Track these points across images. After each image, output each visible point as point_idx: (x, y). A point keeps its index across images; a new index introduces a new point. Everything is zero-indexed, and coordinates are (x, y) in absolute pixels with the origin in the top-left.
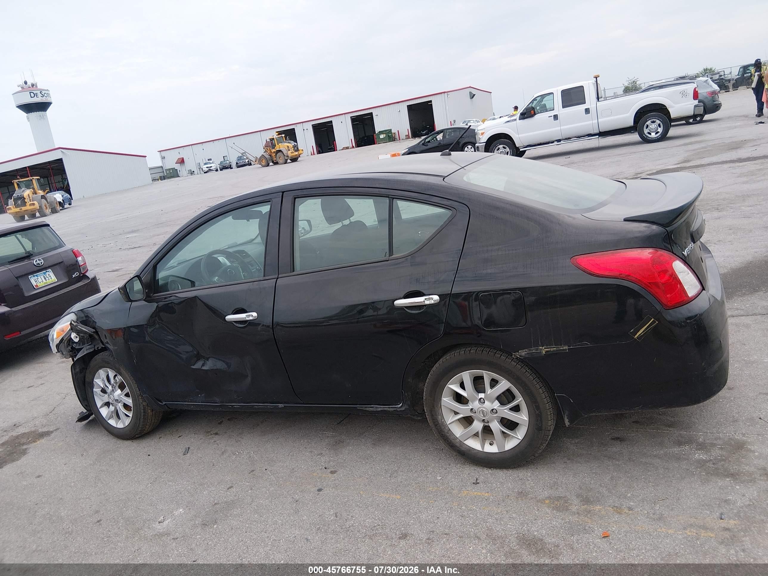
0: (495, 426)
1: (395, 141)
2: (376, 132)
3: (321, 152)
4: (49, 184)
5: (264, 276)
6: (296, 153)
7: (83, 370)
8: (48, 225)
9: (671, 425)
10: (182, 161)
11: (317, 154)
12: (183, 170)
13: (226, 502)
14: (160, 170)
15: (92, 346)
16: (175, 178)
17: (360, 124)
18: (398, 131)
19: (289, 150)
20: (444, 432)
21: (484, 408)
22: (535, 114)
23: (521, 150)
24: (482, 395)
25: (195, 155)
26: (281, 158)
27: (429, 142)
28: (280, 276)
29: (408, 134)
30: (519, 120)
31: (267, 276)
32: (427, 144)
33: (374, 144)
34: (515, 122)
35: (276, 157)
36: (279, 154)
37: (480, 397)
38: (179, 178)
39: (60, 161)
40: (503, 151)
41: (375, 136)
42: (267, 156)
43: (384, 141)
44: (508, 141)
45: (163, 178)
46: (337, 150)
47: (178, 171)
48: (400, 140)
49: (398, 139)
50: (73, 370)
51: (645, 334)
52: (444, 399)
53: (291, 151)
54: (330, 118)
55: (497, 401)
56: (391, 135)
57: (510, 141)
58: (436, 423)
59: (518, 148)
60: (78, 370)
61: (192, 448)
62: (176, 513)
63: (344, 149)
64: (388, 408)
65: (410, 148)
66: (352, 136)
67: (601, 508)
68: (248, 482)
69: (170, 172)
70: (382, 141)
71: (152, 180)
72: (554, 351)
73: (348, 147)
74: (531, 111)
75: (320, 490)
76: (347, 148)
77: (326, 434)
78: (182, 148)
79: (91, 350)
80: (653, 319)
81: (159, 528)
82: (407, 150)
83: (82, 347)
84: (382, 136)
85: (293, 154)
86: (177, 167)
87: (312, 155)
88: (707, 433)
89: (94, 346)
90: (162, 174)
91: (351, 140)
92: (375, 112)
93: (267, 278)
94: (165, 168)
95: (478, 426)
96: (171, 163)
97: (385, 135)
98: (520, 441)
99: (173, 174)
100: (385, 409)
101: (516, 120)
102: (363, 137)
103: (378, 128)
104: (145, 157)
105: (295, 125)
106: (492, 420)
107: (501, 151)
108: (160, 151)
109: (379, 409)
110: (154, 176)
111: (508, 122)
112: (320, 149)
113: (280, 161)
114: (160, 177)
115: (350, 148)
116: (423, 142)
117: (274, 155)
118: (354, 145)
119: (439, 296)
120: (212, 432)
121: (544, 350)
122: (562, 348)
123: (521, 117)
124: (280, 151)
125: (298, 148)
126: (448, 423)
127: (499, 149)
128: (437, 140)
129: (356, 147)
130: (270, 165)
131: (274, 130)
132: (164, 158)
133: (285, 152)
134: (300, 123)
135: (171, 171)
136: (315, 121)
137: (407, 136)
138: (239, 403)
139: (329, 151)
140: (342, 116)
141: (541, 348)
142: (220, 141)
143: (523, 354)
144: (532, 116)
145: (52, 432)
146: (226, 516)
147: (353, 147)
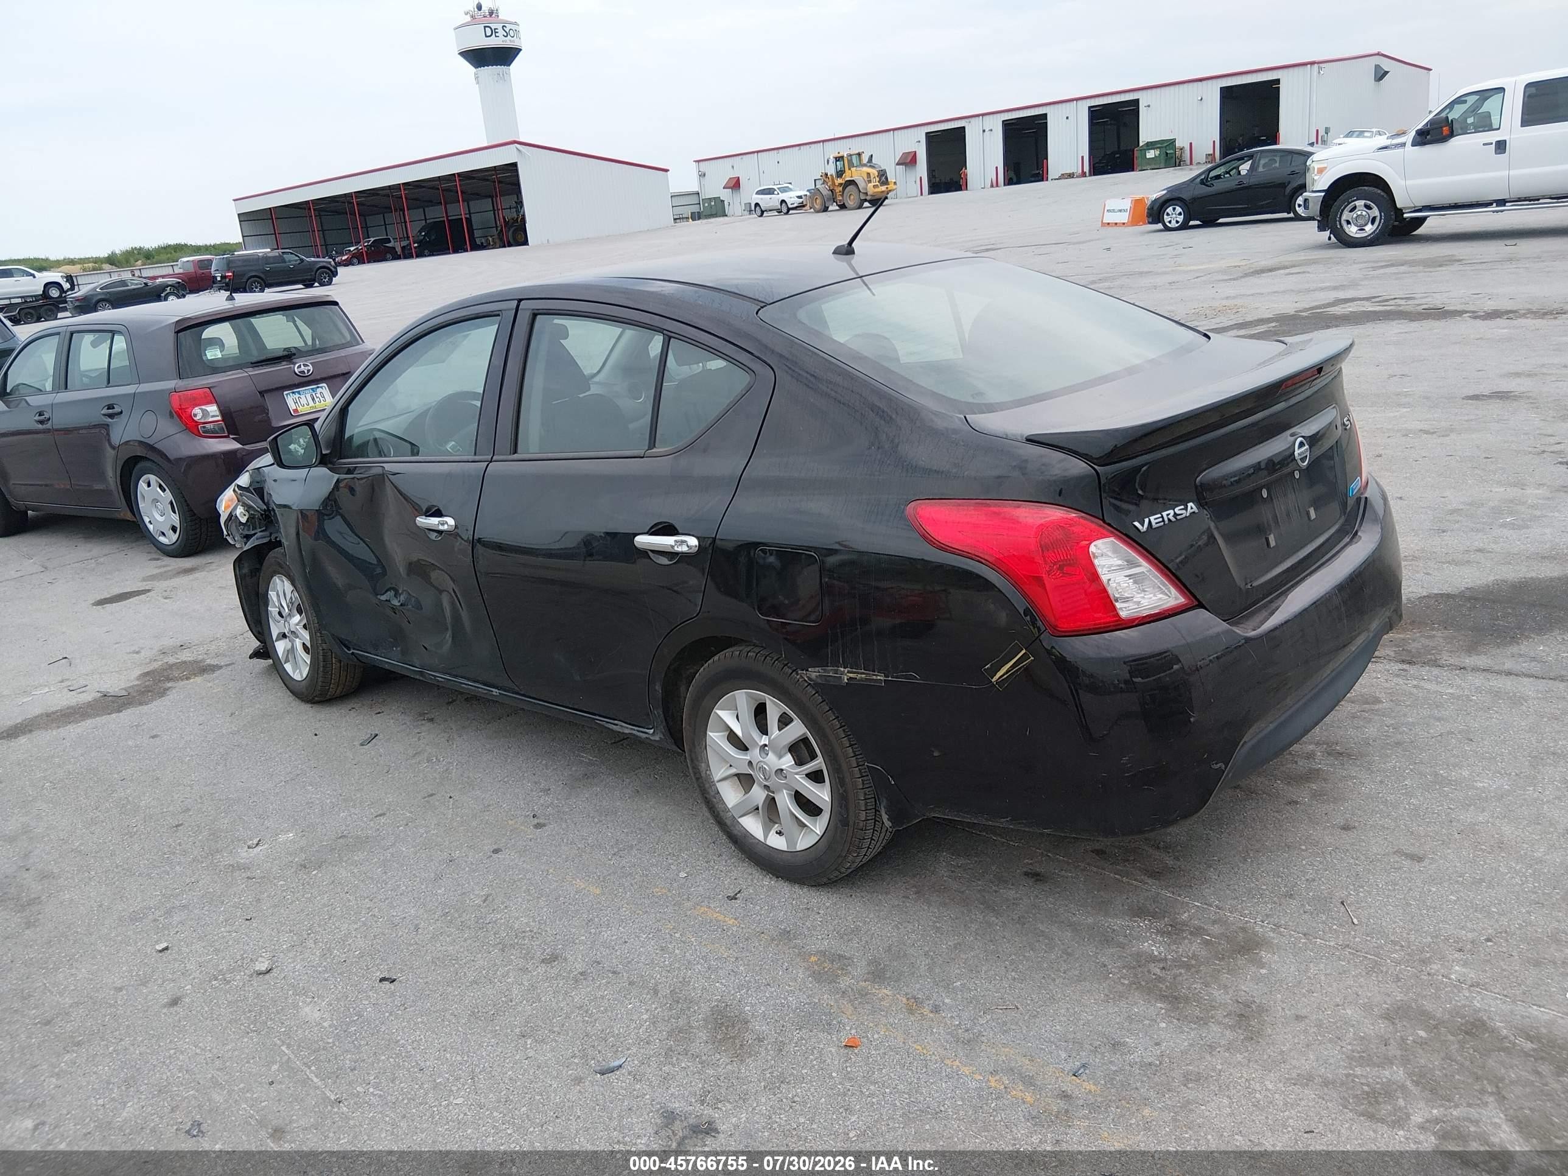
0: (785, 801)
1: (1179, 165)
2: (1141, 144)
3: (1015, 180)
4: (494, 210)
5: (475, 454)
6: (883, 188)
7: (255, 572)
8: (336, 303)
9: (1155, 875)
10: (735, 185)
11: (1005, 185)
12: (734, 203)
13: (358, 837)
14: (694, 199)
15: (267, 533)
16: (717, 219)
17: (1111, 124)
18: (1191, 144)
19: (870, 181)
20: (708, 793)
21: (765, 763)
22: (1452, 135)
23: (1405, 215)
24: (764, 740)
25: (761, 172)
26: (852, 197)
27: (1218, 177)
28: (495, 458)
29: (1212, 152)
30: (1413, 145)
31: (480, 455)
32: (1213, 182)
33: (1133, 170)
34: (1401, 150)
35: (842, 195)
36: (850, 188)
37: (762, 743)
38: (726, 218)
39: (512, 168)
40: (1364, 213)
41: (1136, 154)
42: (825, 192)
43: (1154, 164)
44: (1379, 191)
45: (696, 216)
46: (1047, 180)
47: (726, 203)
48: (1191, 163)
49: (1188, 162)
50: (237, 569)
51: (1011, 677)
52: (711, 734)
53: (873, 184)
54: (1044, 108)
55: (789, 755)
56: (1172, 151)
57: (1382, 194)
58: (698, 776)
59: (1401, 210)
60: (245, 571)
61: (381, 736)
62: (282, 838)
63: (1064, 176)
64: (638, 731)
65: (1170, 190)
66: (1085, 150)
67: (889, 993)
68: (411, 812)
69: (710, 204)
70: (1150, 165)
71: (675, 219)
72: (861, 680)
73: (1073, 174)
74: (1442, 128)
75: (496, 851)
76: (1071, 176)
77: (583, 757)
78: (740, 157)
79: (265, 541)
80: (1024, 651)
81: (244, 855)
82: (1165, 192)
83: (253, 532)
84: (1151, 154)
85: (877, 190)
86: (725, 195)
87: (992, 186)
88: (1211, 906)
89: (271, 534)
90: (695, 209)
91: (1083, 157)
92: (1144, 99)
93: (477, 458)
94: (703, 197)
95: (758, 795)
96: (715, 188)
97: (1158, 152)
98: (818, 838)
99: (714, 209)
100: (634, 732)
101: (1403, 145)
102: (1114, 153)
103: (1148, 131)
104: (666, 171)
105: (967, 120)
106: (780, 790)
107: (1359, 213)
108: (698, 161)
109: (627, 731)
110: (678, 210)
111: (1385, 148)
112: (1012, 174)
113: (850, 203)
114: (692, 213)
115: (1077, 177)
116: (1203, 177)
117: (839, 189)
118: (1086, 169)
119: (698, 538)
120: (426, 716)
121: (846, 675)
122: (874, 677)
123: (1419, 139)
124: (852, 182)
125: (887, 178)
126: (716, 779)
127: (1355, 208)
128: (1239, 173)
129: (1090, 175)
130: (830, 209)
131: (922, 128)
132: (704, 175)
133: (861, 185)
134: (978, 116)
135: (713, 203)
136: (1010, 113)
137: (1210, 157)
138: (444, 674)
139: (1033, 179)
140: (1071, 103)
141: (842, 669)
142: (813, 146)
143: (814, 675)
144: (1444, 139)
145: (221, 667)
146: (341, 859)
147: (1084, 174)
